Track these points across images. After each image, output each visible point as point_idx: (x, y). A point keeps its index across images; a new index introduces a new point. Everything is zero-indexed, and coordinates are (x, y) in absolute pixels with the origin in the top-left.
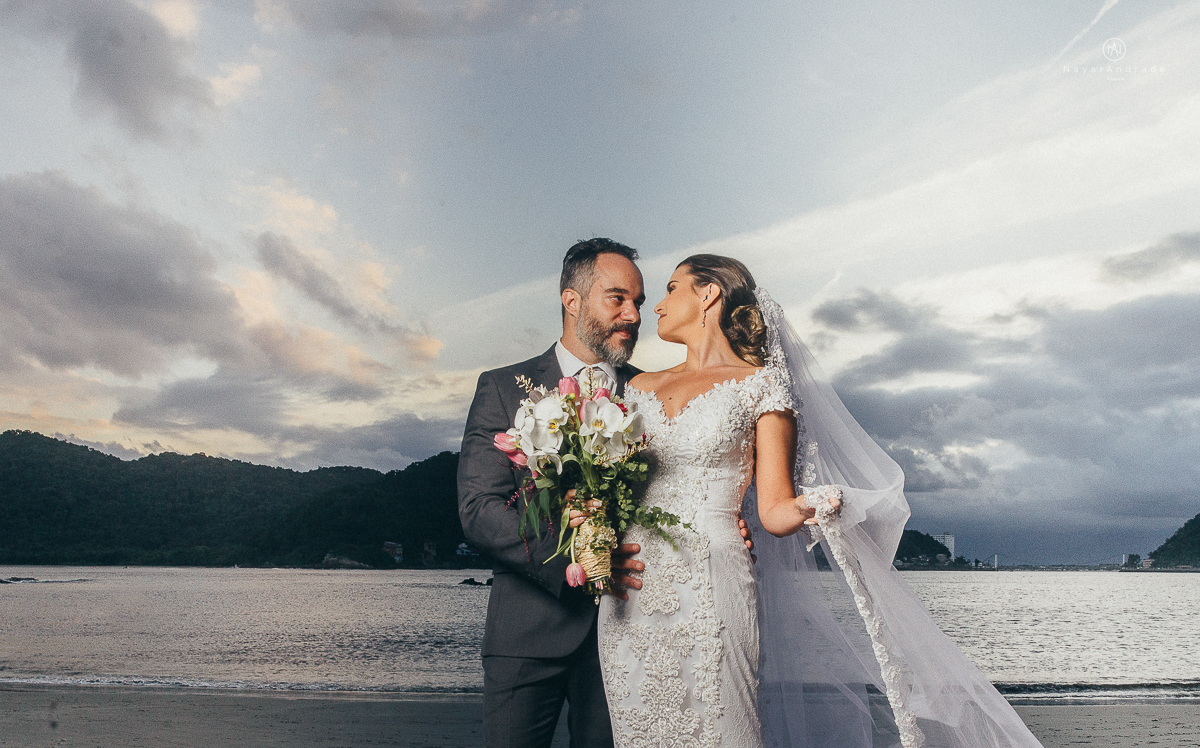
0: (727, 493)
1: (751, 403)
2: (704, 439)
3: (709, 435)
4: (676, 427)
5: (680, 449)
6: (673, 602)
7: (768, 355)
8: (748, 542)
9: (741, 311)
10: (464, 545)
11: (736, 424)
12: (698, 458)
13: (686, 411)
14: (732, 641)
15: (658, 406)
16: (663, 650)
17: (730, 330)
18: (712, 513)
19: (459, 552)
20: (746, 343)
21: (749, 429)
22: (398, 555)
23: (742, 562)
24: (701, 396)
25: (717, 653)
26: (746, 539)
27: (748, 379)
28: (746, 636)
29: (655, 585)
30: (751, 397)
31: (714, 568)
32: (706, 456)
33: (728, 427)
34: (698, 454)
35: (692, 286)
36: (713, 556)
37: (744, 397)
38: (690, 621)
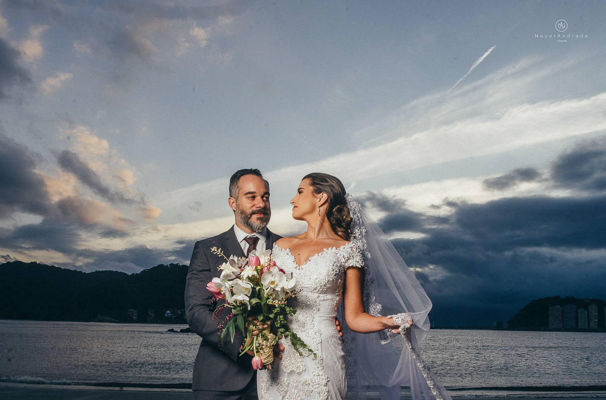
0: (330, 307)
1: (343, 260)
2: (319, 279)
3: (322, 277)
4: (303, 271)
5: (305, 283)
6: (302, 367)
7: (352, 233)
8: (341, 333)
9: (339, 208)
10: (169, 312)
11: (336, 271)
12: (316, 289)
13: (309, 262)
14: (334, 388)
15: (292, 258)
16: (296, 392)
17: (332, 219)
18: (322, 318)
19: (166, 315)
20: (340, 226)
21: (342, 274)
22: (135, 316)
23: (338, 344)
24: (316, 255)
25: (325, 395)
26: (339, 331)
27: (342, 248)
28: (340, 384)
29: (291, 357)
30: (344, 257)
31: (324, 348)
32: (319, 288)
33: (332, 273)
34: (315, 287)
35: (312, 193)
36: (323, 342)
37: (340, 257)
38: (311, 378)
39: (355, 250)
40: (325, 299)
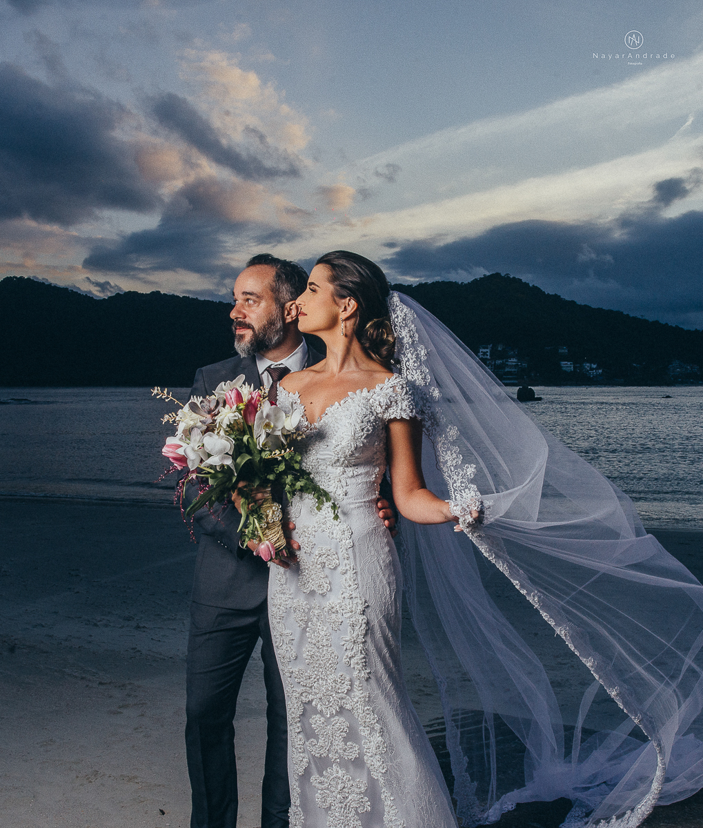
0: (365, 485)
1: (380, 410)
3: (345, 443)
5: (321, 453)
8: (387, 521)
9: (375, 323)
12: (338, 460)
13: (324, 417)
14: (376, 616)
16: (319, 623)
17: (364, 340)
18: (353, 506)
21: (381, 432)
24: (337, 403)
26: (384, 519)
27: (377, 388)
28: (388, 608)
29: (310, 570)
30: (380, 405)
31: (357, 555)
32: (343, 459)
33: (360, 435)
34: (336, 458)
35: (333, 296)
36: (356, 544)
37: (375, 404)
38: (339, 601)
39: (399, 390)
40: (355, 474)
